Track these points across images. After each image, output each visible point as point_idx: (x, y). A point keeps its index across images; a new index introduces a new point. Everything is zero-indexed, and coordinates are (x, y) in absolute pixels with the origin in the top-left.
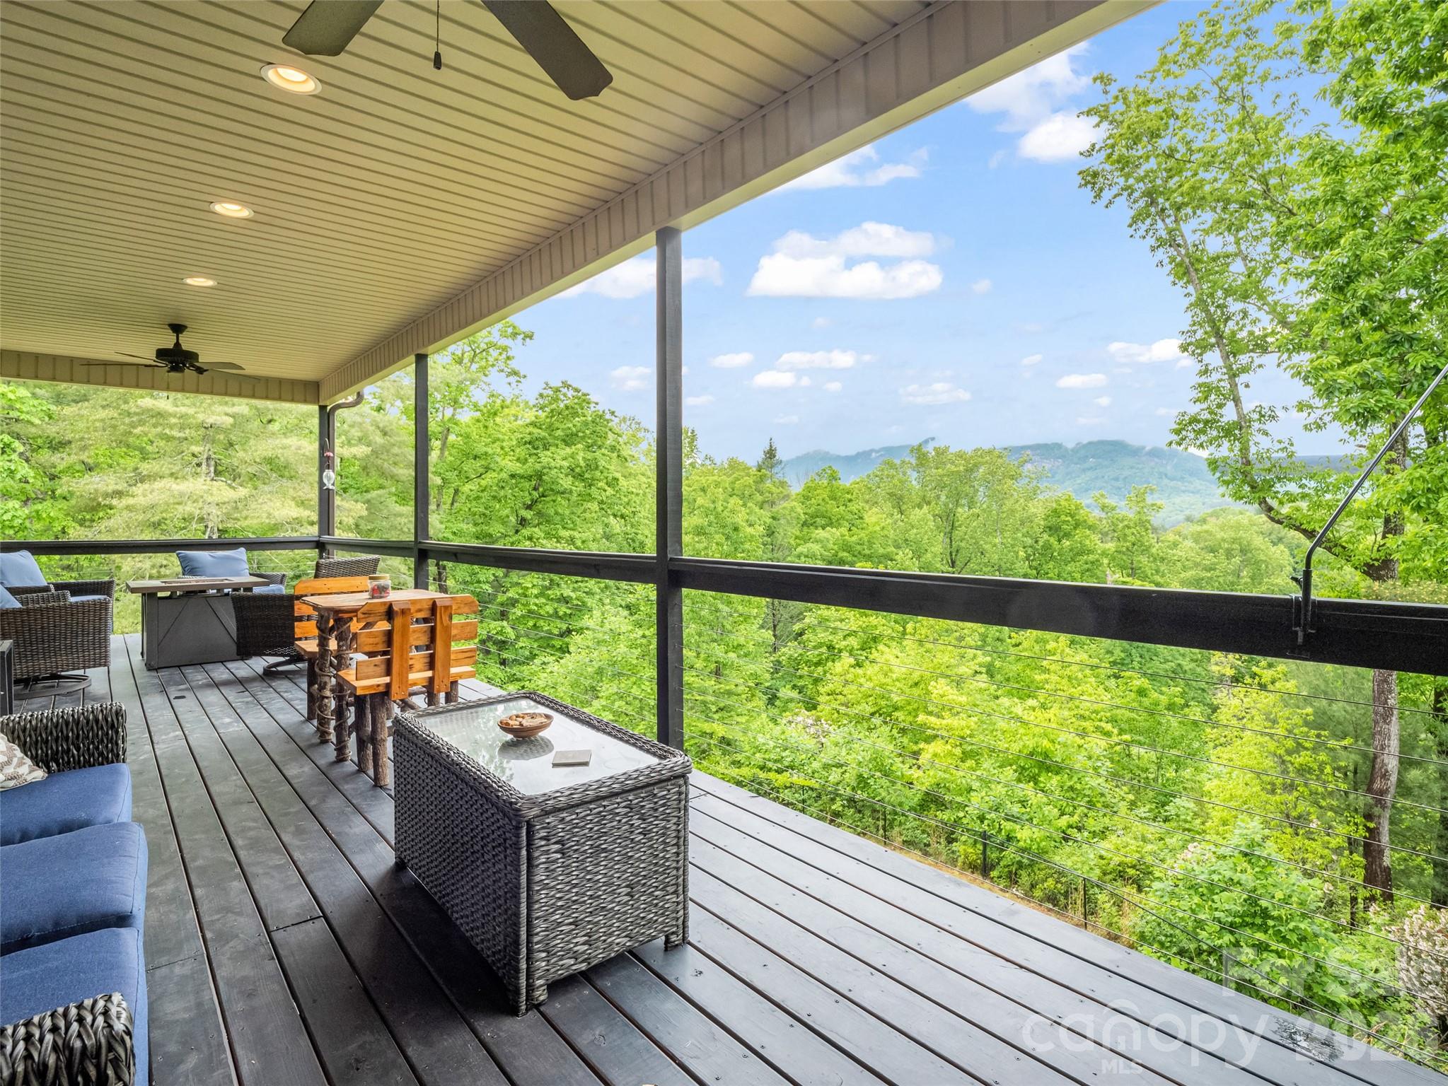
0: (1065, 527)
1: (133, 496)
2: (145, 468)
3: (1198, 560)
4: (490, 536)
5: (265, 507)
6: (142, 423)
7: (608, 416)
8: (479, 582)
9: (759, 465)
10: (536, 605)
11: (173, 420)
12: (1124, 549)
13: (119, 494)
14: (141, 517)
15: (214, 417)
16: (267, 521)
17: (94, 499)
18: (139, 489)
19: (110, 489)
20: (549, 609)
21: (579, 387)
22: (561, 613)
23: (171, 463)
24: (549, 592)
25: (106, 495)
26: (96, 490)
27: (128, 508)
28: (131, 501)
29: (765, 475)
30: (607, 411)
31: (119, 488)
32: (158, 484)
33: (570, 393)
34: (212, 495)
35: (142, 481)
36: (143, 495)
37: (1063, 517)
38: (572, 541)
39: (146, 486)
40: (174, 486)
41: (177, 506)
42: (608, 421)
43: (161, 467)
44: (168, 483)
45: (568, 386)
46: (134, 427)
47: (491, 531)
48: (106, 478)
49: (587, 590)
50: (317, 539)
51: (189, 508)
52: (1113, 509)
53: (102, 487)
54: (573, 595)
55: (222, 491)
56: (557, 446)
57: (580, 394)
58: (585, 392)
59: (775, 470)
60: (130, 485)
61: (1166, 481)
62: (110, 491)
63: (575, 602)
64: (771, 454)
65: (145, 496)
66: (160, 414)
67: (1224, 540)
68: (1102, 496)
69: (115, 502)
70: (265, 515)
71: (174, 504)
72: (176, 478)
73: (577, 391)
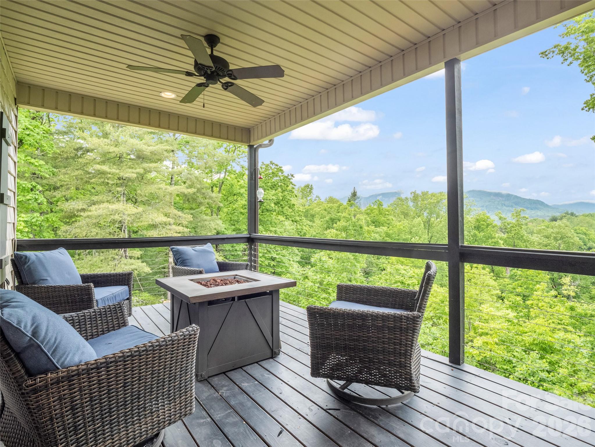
0: (483, 227)
1: (90, 211)
2: (95, 198)
3: (541, 242)
4: (240, 230)
5: (151, 216)
6: (94, 177)
7: (290, 177)
8: (236, 250)
9: (349, 199)
10: (261, 261)
11: (110, 176)
12: (511, 237)
13: (83, 210)
14: (94, 221)
15: (128, 174)
16: (152, 223)
17: (72, 213)
18: (93, 208)
19: (80, 208)
20: (267, 262)
21: (278, 164)
22: (272, 265)
23: (107, 196)
24: (266, 255)
25: (78, 211)
26: (73, 208)
27: (88, 217)
28: (89, 213)
29: (353, 204)
30: (290, 175)
31: (84, 207)
32: (102, 206)
33: (273, 167)
34: (127, 210)
35: (94, 204)
36: (95, 211)
37: (482, 223)
38: (275, 232)
39: (97, 206)
40: (110, 206)
41: (110, 216)
42: (290, 179)
43: (103, 198)
44: (106, 205)
45: (273, 164)
46: (91, 179)
47: (240, 227)
48: (78, 203)
49: (282, 254)
50: (248, 236)
51: (117, 217)
52: (505, 219)
53: (77, 207)
54: (277, 257)
55: (130, 209)
56: (268, 190)
57: (278, 167)
58: (280, 166)
59: (356, 201)
60: (88, 206)
61: (504, 207)
62: (80, 209)
63: (278, 260)
64: (354, 194)
65: (96, 211)
66: (103, 173)
67: (552, 233)
68: (500, 213)
69: (82, 214)
70: (150, 220)
71: (109, 215)
72: (110, 203)
73: (277, 165)
